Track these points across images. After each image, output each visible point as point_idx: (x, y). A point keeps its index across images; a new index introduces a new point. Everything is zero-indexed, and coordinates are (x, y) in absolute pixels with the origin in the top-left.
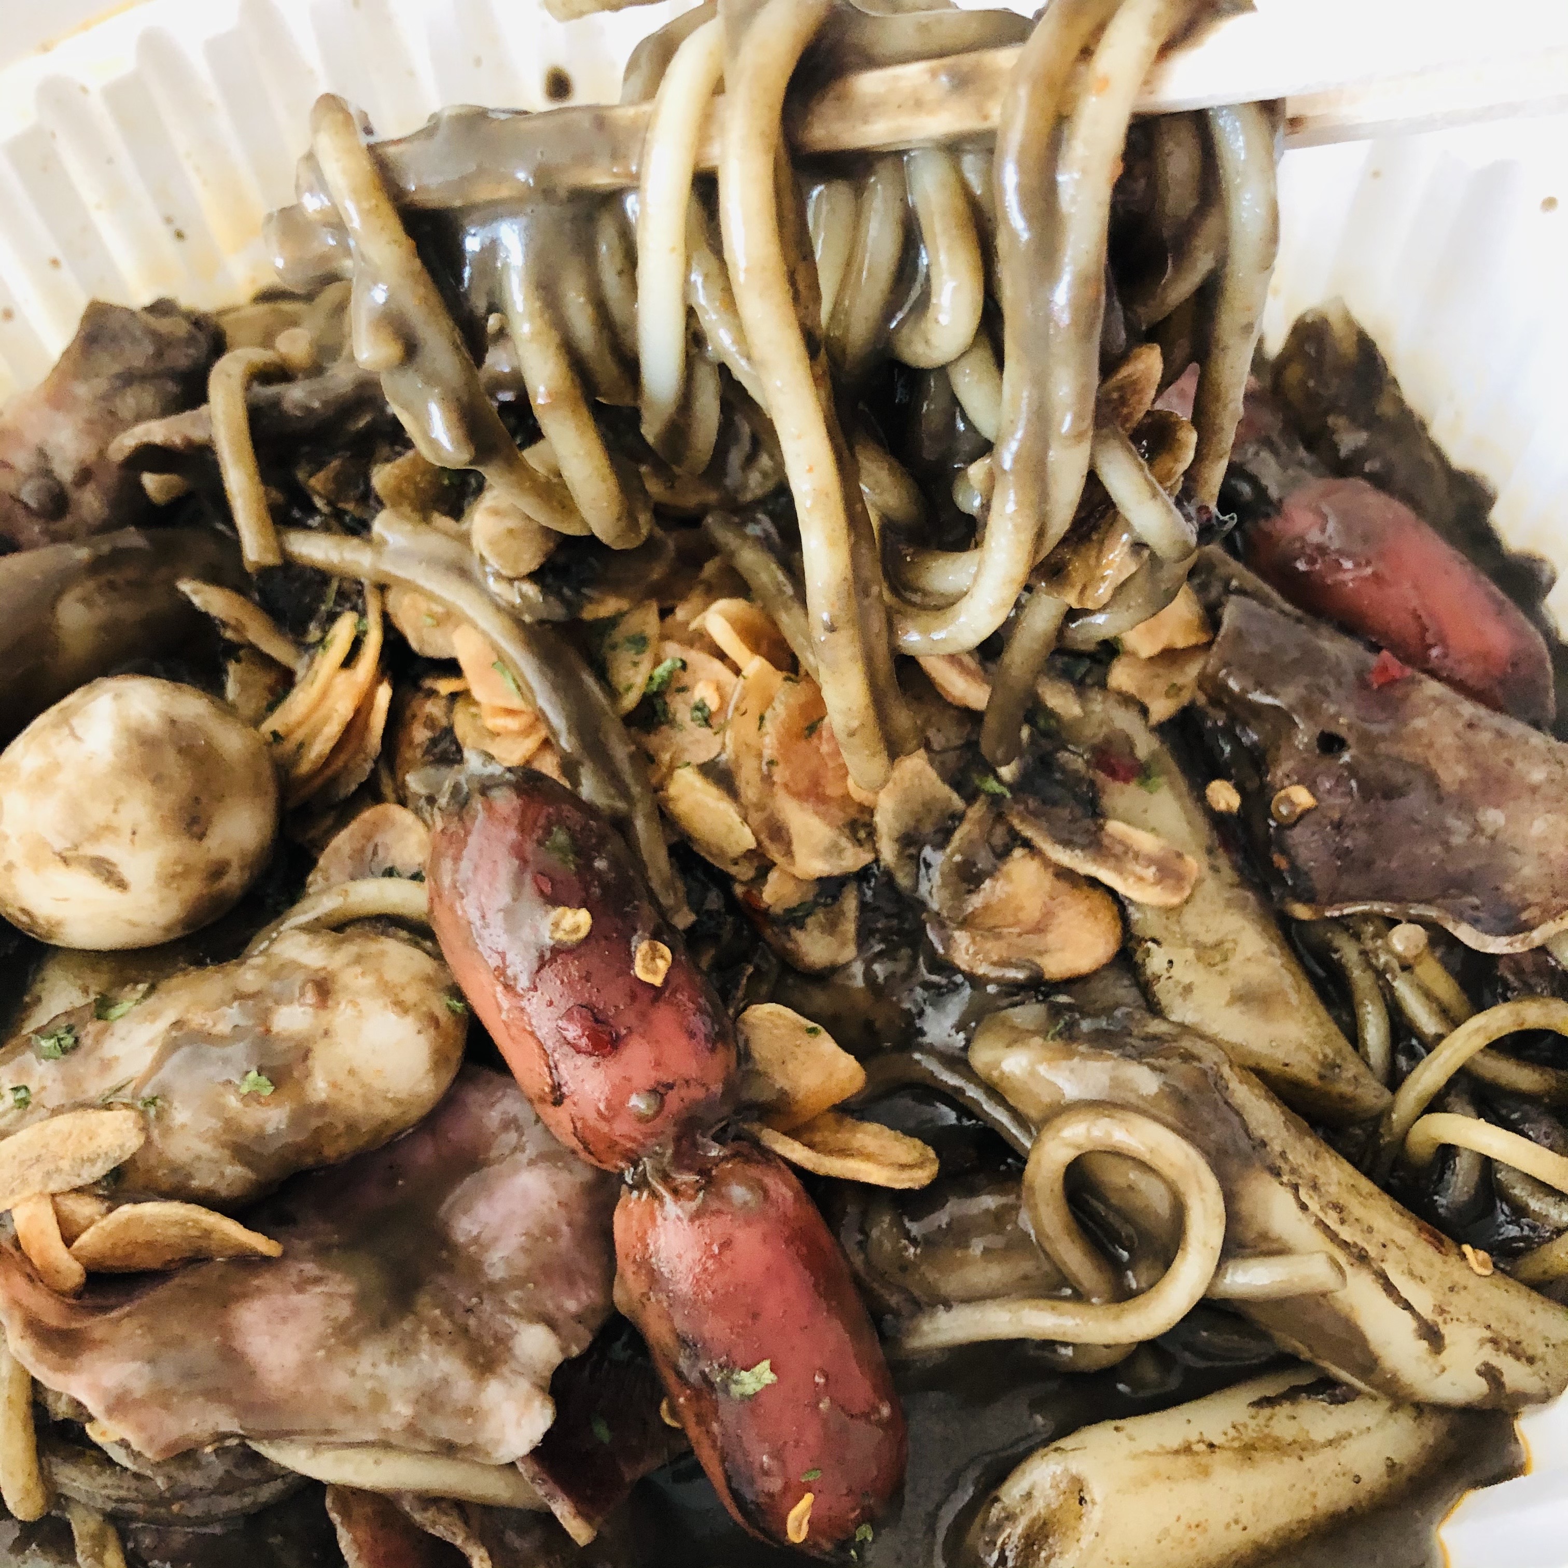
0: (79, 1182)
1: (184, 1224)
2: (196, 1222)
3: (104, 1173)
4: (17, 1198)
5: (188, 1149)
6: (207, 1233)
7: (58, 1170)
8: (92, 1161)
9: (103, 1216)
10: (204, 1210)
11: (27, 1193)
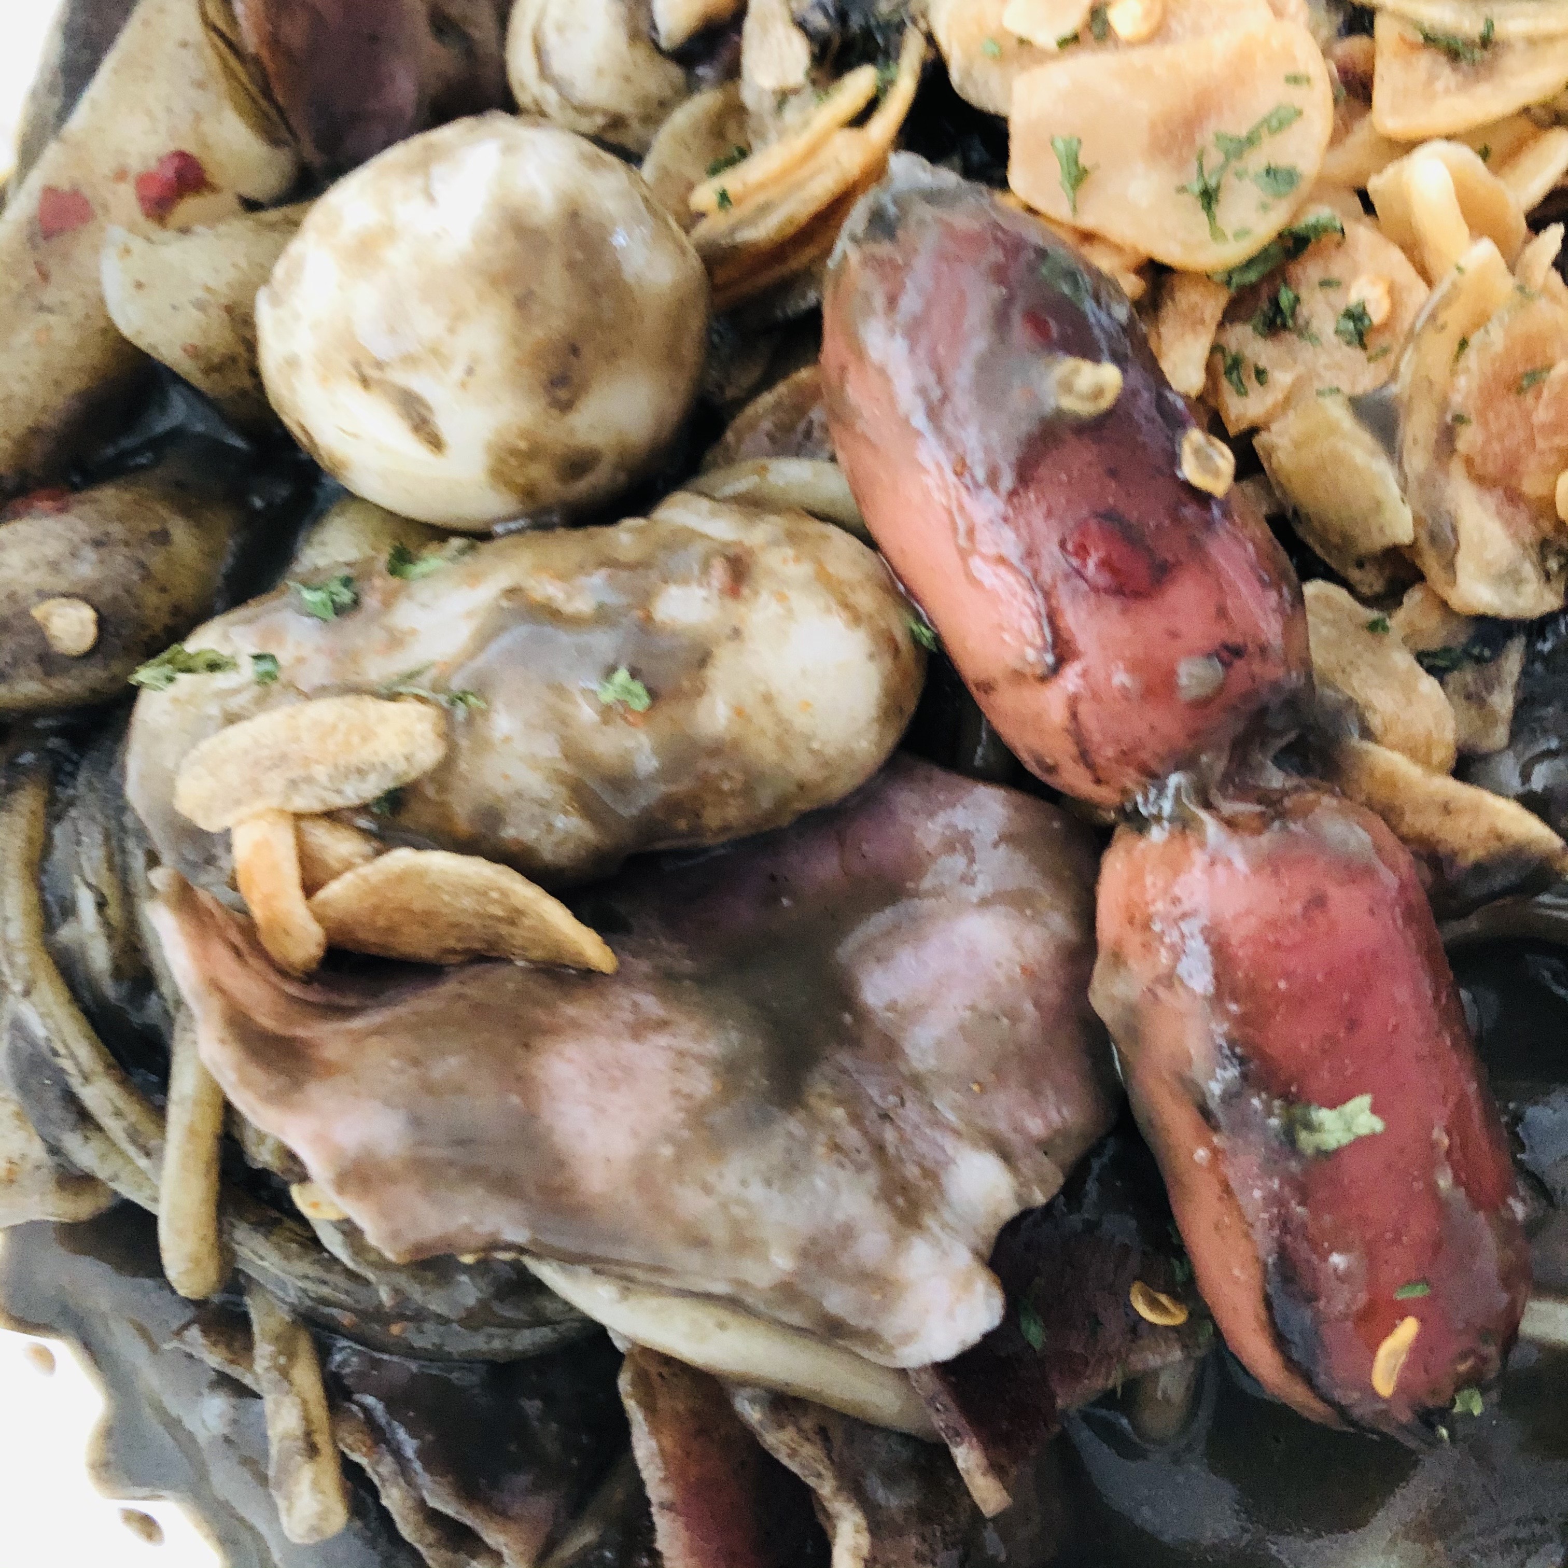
0: (337, 802)
1: (485, 894)
2: (504, 893)
3: (378, 793)
4: (244, 811)
5: (506, 777)
6: (515, 916)
7: (309, 780)
8: (361, 772)
9: (368, 859)
10: (518, 877)
11: (259, 805)
